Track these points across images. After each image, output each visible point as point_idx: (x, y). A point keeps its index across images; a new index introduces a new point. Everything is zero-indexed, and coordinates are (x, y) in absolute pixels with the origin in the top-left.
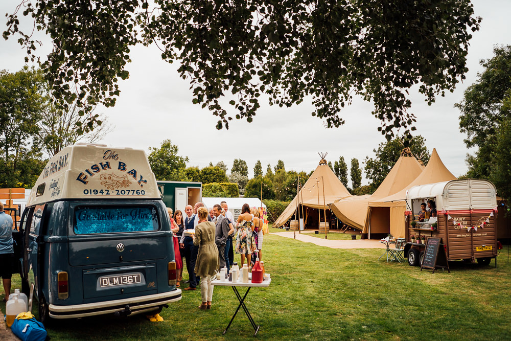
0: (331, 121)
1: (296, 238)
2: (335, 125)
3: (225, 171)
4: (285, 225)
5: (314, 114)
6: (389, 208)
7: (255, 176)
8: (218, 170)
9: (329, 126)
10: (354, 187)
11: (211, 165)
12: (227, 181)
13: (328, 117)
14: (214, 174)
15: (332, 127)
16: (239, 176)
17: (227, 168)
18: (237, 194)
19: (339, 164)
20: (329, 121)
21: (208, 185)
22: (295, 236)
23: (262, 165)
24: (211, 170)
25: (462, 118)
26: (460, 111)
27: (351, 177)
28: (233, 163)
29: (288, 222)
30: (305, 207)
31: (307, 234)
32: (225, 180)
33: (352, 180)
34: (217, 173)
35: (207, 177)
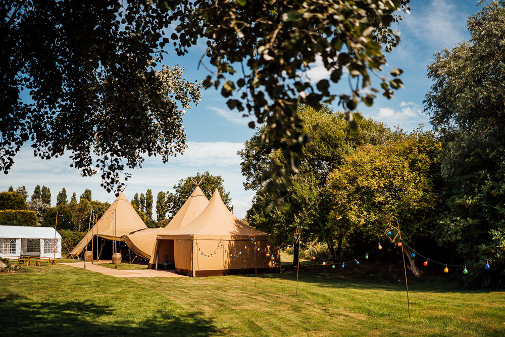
0: (86, 171)
1: (86, 268)
2: (89, 174)
3: (25, 198)
4: (80, 255)
5: (72, 166)
6: (173, 240)
7: (57, 204)
8: (17, 196)
9: (85, 175)
10: (158, 220)
11: (11, 189)
12: (25, 208)
13: (83, 168)
14: (12, 200)
15: (86, 176)
16: (40, 203)
17: (27, 194)
18: (35, 223)
19: (145, 196)
20: (84, 170)
21: (3, 211)
22: (85, 266)
23: (67, 194)
24: (10, 196)
25: (243, 164)
26: (241, 158)
27: (156, 210)
28: (34, 189)
29: (82, 252)
30: (100, 238)
31: (99, 265)
32: (23, 207)
33: (158, 213)
34: (15, 199)
35: (4, 203)
